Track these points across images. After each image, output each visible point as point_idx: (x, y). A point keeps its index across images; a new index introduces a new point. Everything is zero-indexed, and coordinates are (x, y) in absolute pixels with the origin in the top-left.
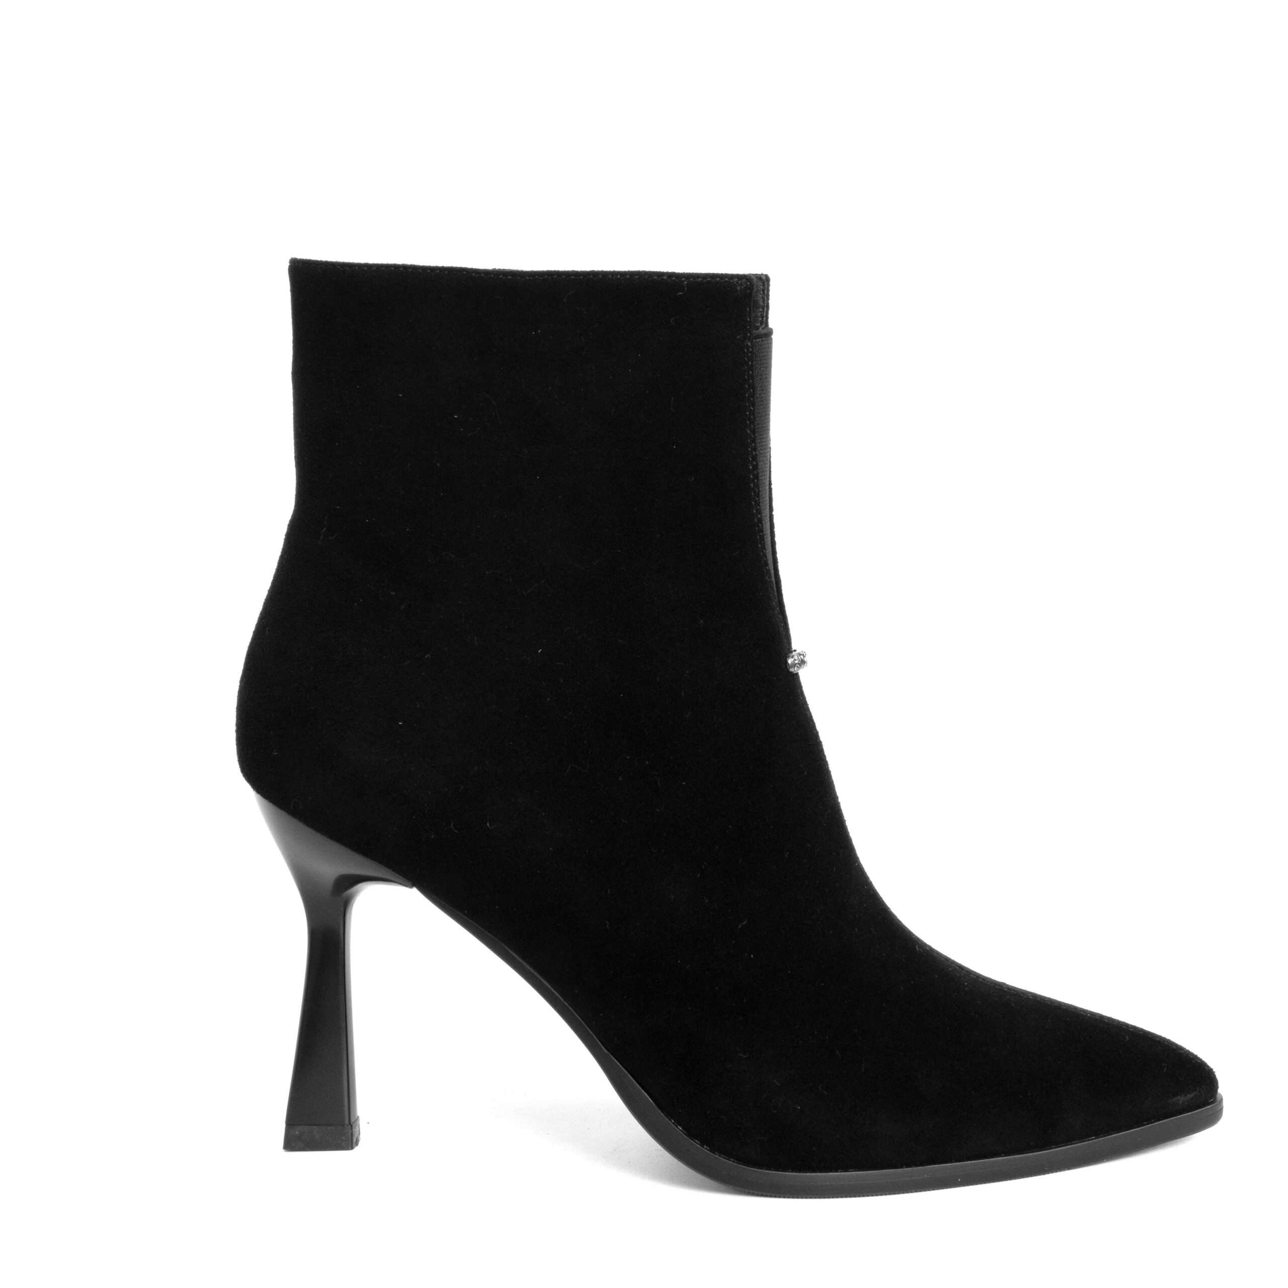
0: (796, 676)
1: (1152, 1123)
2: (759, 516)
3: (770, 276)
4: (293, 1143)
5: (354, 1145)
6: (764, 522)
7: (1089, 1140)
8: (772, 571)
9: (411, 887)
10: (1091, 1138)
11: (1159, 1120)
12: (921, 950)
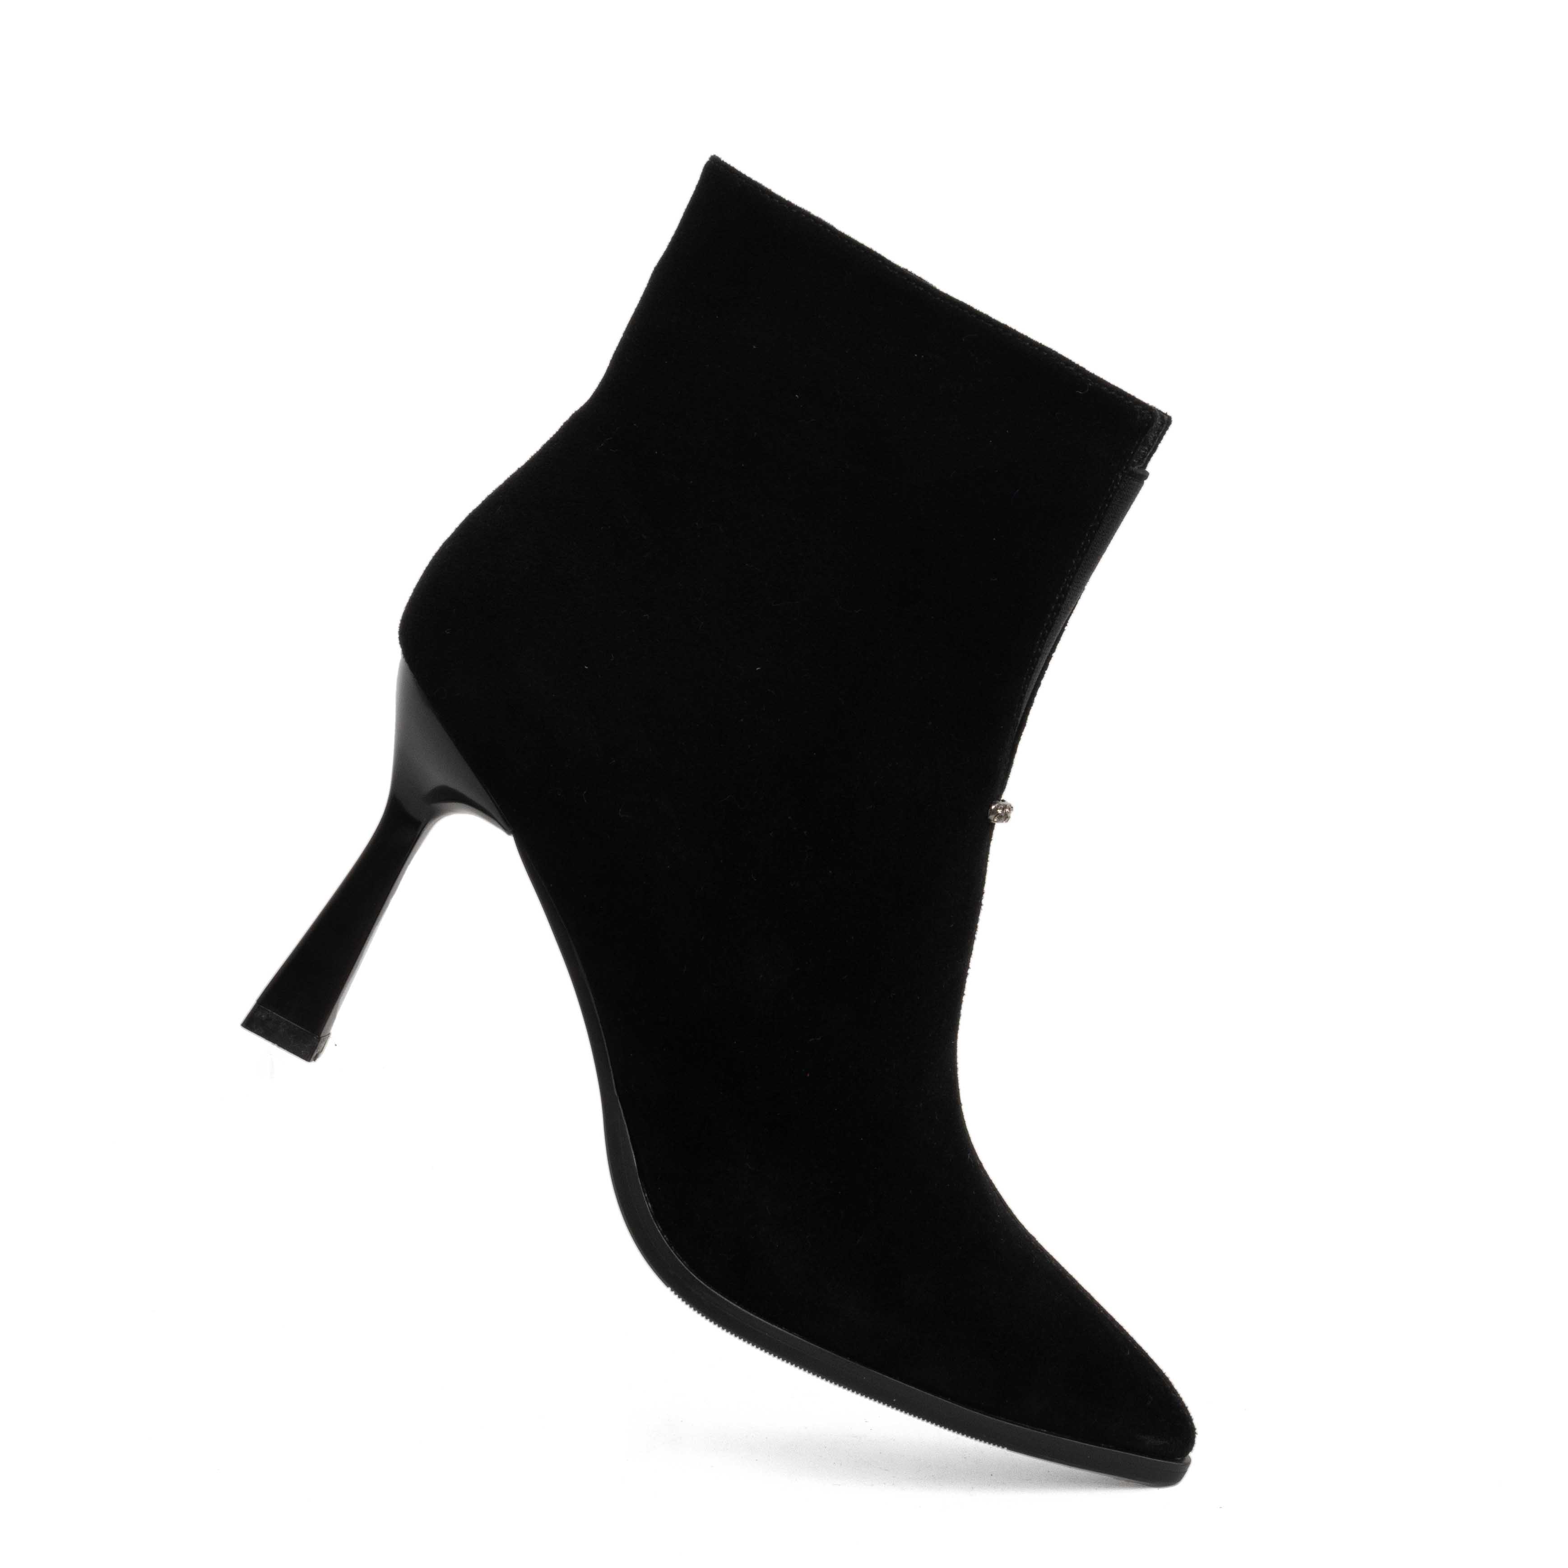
0: (991, 827)
1: (1109, 1448)
2: (1040, 649)
3: (1173, 419)
4: (252, 1023)
5: (312, 1059)
6: (1040, 659)
7: (1040, 1431)
8: (1023, 711)
9: (509, 833)
10: (1042, 1430)
11: (1116, 1449)
12: (972, 1160)
